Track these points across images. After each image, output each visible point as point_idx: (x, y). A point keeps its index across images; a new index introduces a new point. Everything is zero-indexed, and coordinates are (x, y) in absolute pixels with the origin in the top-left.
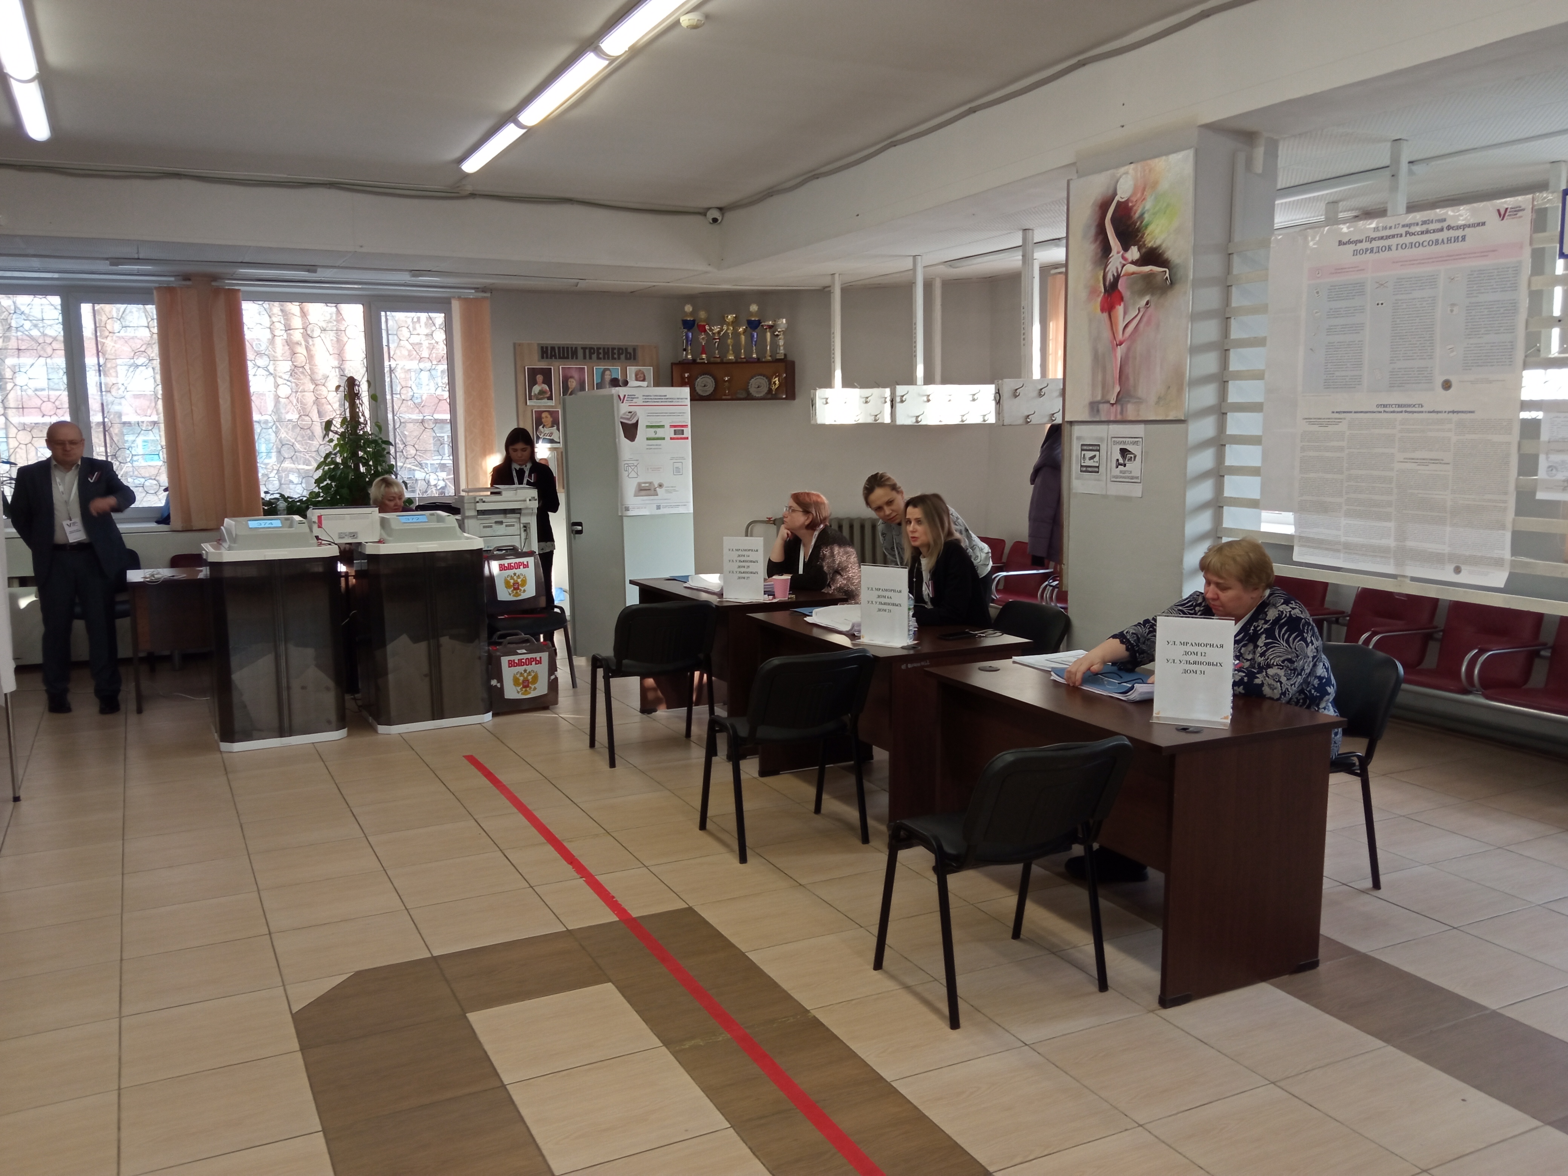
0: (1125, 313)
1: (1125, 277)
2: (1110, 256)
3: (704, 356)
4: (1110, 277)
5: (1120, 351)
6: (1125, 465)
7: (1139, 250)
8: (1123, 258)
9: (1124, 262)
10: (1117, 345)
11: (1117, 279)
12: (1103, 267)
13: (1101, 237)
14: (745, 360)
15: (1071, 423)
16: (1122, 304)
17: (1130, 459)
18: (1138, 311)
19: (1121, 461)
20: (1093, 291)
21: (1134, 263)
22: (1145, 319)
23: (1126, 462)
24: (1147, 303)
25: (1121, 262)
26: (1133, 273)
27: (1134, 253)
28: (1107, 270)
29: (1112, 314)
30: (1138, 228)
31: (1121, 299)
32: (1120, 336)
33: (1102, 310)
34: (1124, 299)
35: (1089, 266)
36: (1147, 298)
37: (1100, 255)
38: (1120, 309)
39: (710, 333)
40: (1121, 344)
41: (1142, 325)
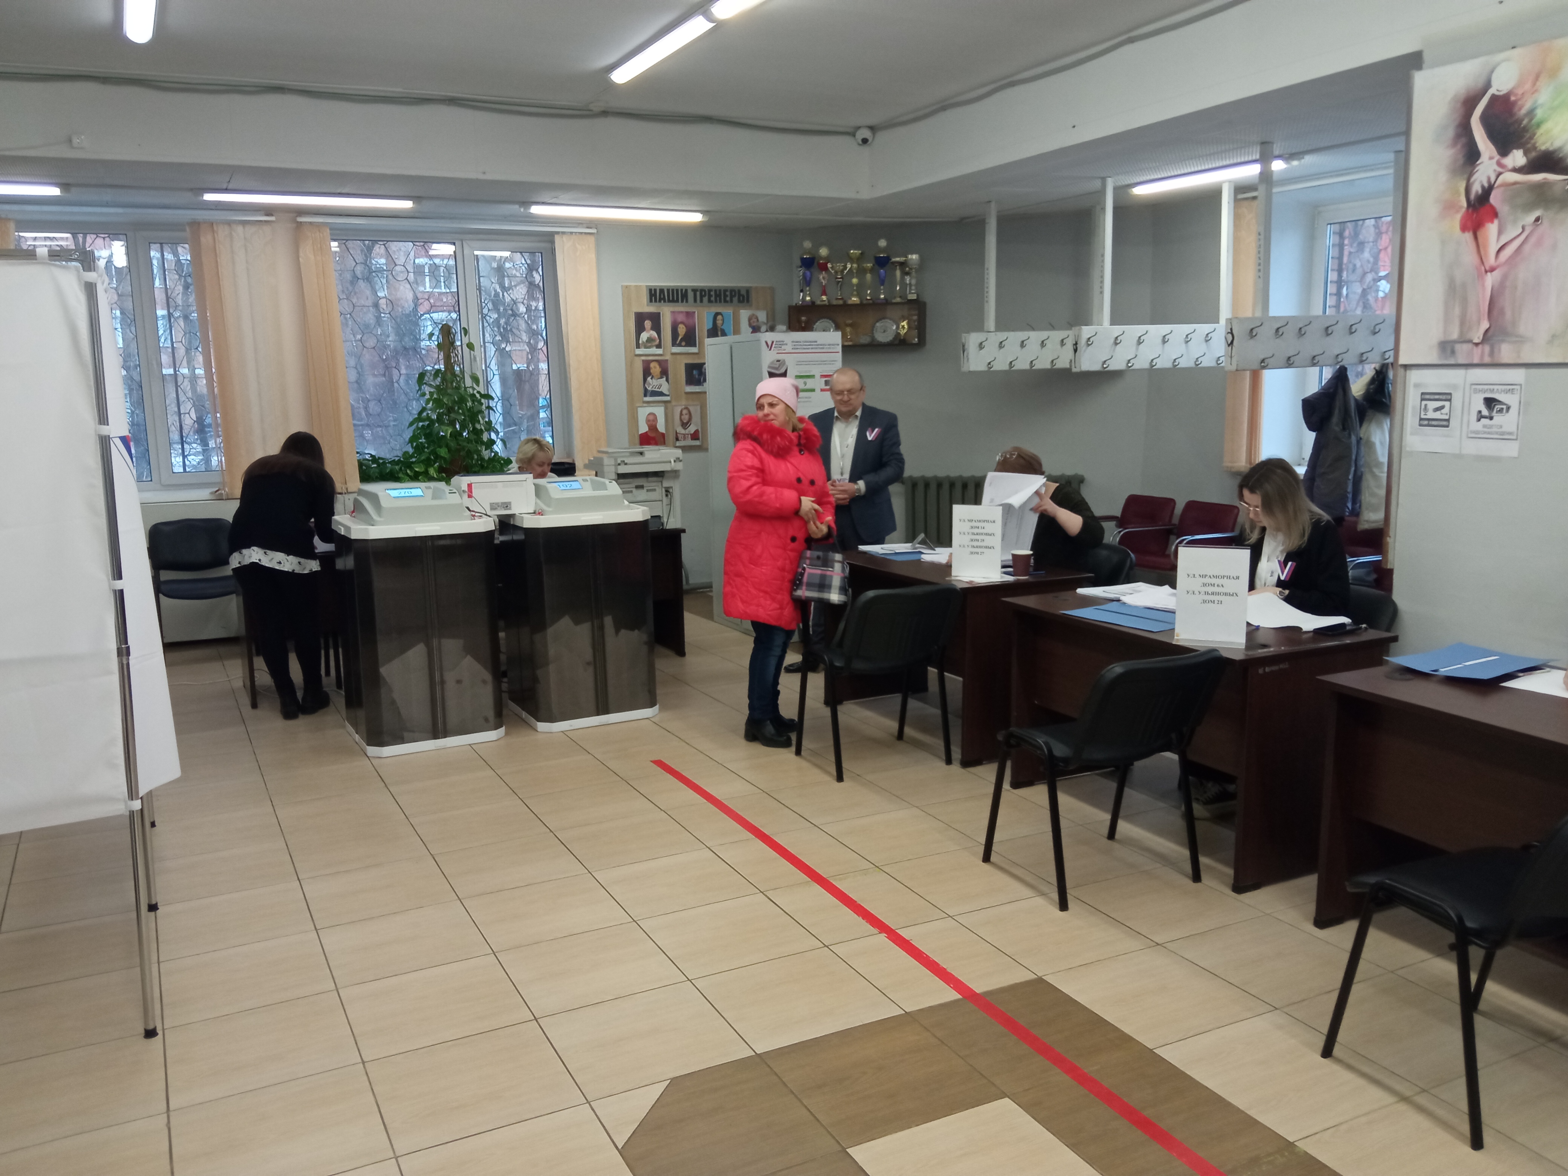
0: (1500, 232)
1: (1502, 189)
2: (1478, 163)
3: (824, 298)
4: (1476, 188)
5: (1490, 280)
6: (1491, 418)
7: (1525, 154)
8: (1499, 164)
9: (1499, 170)
10: (1486, 272)
11: (1487, 191)
12: (1466, 176)
13: (1464, 140)
14: (871, 302)
15: (1406, 367)
16: (1496, 222)
17: (1501, 411)
18: (1521, 230)
19: (1485, 412)
20: (1448, 207)
21: (1516, 170)
22: (1533, 240)
23: (1494, 414)
24: (1537, 219)
25: (1495, 170)
26: (1515, 183)
27: (1518, 158)
28: (1472, 180)
29: (1479, 234)
30: (1524, 127)
31: (1494, 214)
32: (1491, 260)
33: (1464, 229)
34: (1499, 215)
35: (1443, 176)
36: (1537, 213)
37: (1461, 161)
38: (1492, 228)
39: (833, 272)
40: (1492, 270)
41: (1527, 248)
